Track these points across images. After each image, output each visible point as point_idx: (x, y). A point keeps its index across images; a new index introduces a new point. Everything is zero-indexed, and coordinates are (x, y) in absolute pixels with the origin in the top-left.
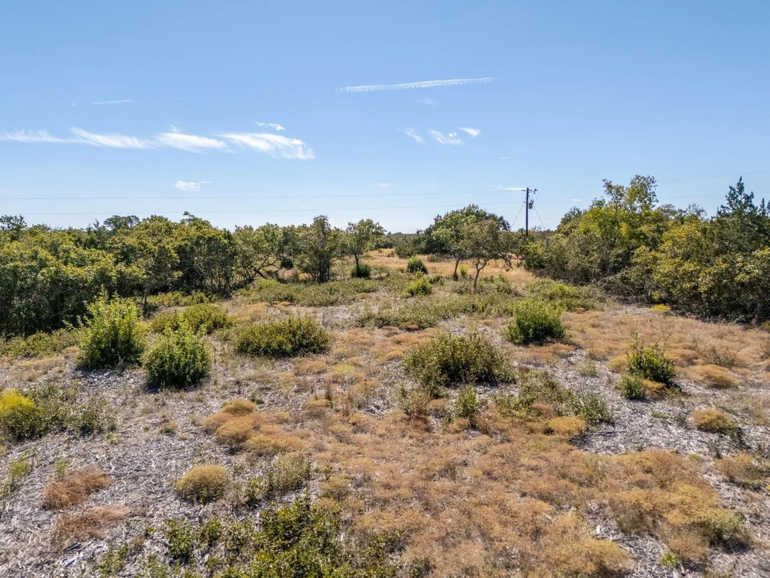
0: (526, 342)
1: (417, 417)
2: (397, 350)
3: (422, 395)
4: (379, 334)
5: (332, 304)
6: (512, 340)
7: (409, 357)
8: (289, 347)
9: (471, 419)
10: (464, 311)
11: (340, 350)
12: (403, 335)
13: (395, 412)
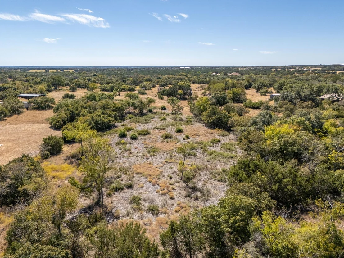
0: (177, 132)
1: (162, 142)
2: (160, 134)
3: (163, 140)
4: (157, 131)
5: (147, 123)
6: (176, 132)
7: (161, 135)
8: (146, 134)
9: (167, 142)
10: (171, 125)
11: (152, 134)
12: (161, 131)
13: (160, 141)
